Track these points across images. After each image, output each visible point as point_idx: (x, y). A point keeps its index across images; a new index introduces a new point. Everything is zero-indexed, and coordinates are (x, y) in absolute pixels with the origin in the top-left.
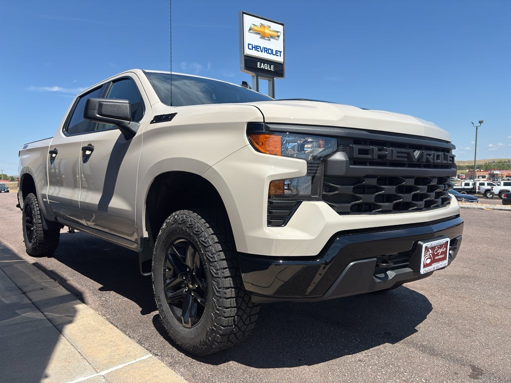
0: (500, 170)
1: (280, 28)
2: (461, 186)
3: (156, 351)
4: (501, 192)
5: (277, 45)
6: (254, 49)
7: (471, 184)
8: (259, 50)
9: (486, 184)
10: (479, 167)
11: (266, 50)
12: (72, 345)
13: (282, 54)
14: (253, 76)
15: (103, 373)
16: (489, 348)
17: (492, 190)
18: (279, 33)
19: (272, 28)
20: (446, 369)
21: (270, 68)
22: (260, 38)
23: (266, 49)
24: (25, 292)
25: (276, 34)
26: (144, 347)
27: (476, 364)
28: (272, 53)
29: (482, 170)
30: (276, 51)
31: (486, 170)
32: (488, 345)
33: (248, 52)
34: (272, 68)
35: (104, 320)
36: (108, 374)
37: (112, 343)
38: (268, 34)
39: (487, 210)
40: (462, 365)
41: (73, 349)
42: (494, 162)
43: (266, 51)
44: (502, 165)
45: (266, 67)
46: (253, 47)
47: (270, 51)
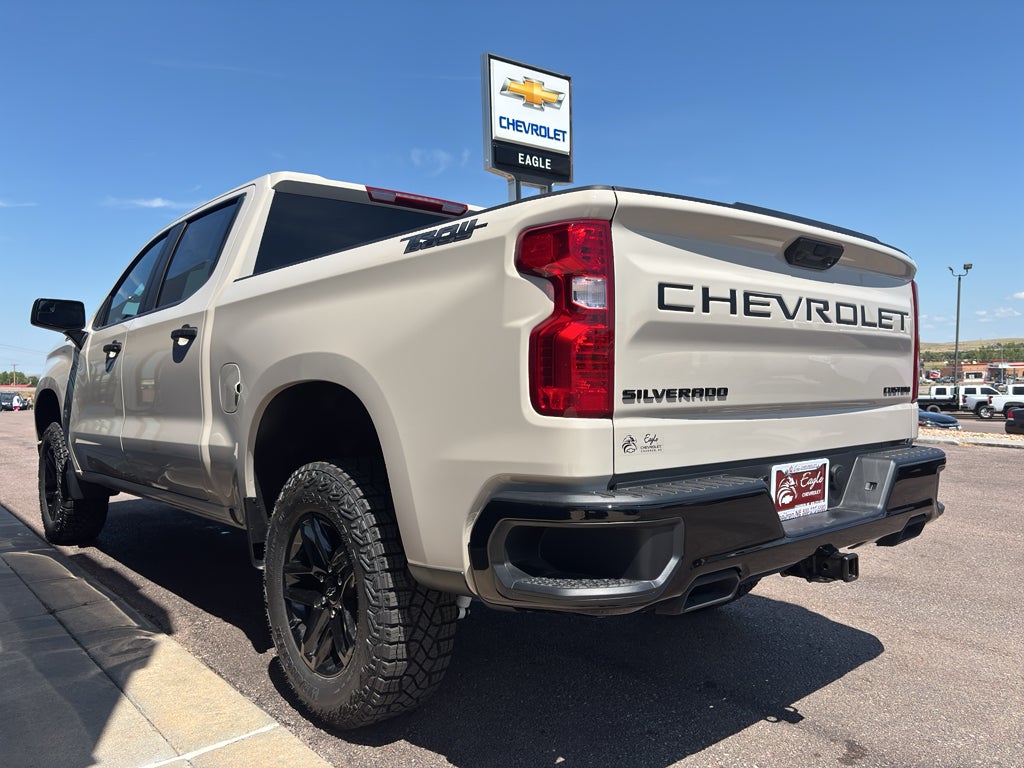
0: (1012, 361)
1: (563, 85)
2: (929, 394)
3: (287, 718)
4: (1008, 406)
5: (558, 118)
6: (511, 126)
7: (948, 391)
8: (522, 129)
9: (978, 391)
10: (970, 356)
11: (536, 129)
12: (136, 707)
13: (567, 136)
14: (509, 181)
15: (188, 756)
16: (888, 711)
17: (991, 402)
18: (561, 97)
19: (547, 86)
20: (800, 748)
21: (544, 164)
22: (524, 105)
23: (535, 127)
24: (54, 611)
25: (555, 97)
26: (266, 710)
27: (857, 739)
28: (547, 135)
29: (974, 362)
30: (555, 130)
31: (983, 361)
32: (889, 706)
33: (499, 133)
34: (547, 164)
35: (197, 662)
36: (198, 758)
37: (208, 704)
38: (538, 96)
39: (963, 447)
40: (832, 740)
41: (138, 715)
42: (999, 345)
43: (536, 131)
44: (1016, 352)
45: (534, 162)
46: (509, 124)
47: (543, 130)
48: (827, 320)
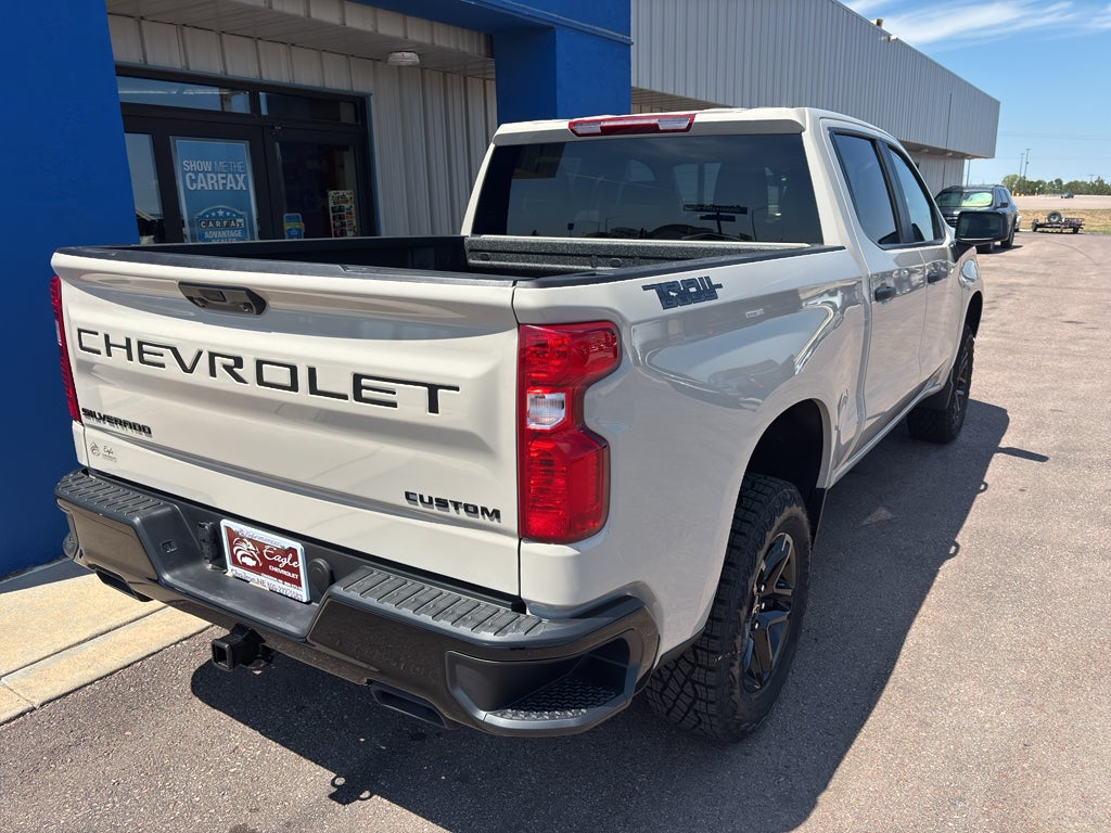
48: (239, 379)
